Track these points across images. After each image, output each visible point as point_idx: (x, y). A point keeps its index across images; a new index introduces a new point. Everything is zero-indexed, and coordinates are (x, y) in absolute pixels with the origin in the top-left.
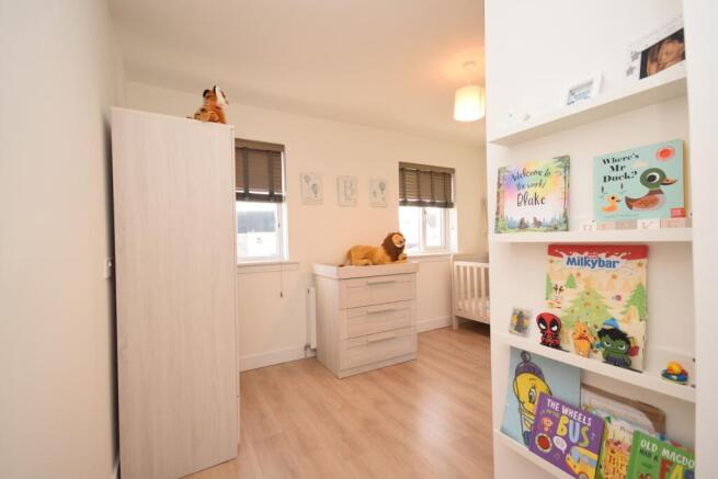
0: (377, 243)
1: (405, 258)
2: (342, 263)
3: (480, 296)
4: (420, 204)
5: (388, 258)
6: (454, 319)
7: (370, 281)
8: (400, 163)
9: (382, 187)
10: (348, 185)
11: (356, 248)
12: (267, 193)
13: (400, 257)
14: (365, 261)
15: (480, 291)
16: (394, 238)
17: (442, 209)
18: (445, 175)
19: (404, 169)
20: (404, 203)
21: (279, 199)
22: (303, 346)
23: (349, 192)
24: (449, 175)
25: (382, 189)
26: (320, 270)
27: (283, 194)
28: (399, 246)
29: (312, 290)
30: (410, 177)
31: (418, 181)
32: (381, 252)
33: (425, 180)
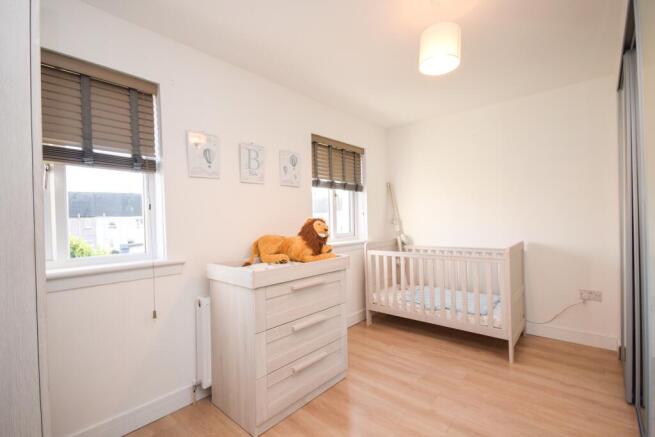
0: (292, 232)
1: (330, 251)
2: (247, 260)
3: (390, 285)
4: (331, 185)
5: (309, 251)
6: (368, 314)
7: (297, 286)
8: (313, 135)
9: (294, 162)
10: (253, 155)
11: (265, 239)
12: (129, 156)
13: (324, 249)
14: (281, 257)
15: (390, 280)
16: (315, 225)
17: (351, 192)
18: (354, 155)
19: (316, 142)
20: (316, 183)
21: (150, 166)
22: (190, 385)
23: (254, 164)
24: (359, 156)
25: (294, 165)
26: (219, 273)
27: (157, 159)
28: (323, 235)
29: (205, 301)
30: (322, 153)
31: (330, 159)
32: (299, 244)
33: (337, 159)
